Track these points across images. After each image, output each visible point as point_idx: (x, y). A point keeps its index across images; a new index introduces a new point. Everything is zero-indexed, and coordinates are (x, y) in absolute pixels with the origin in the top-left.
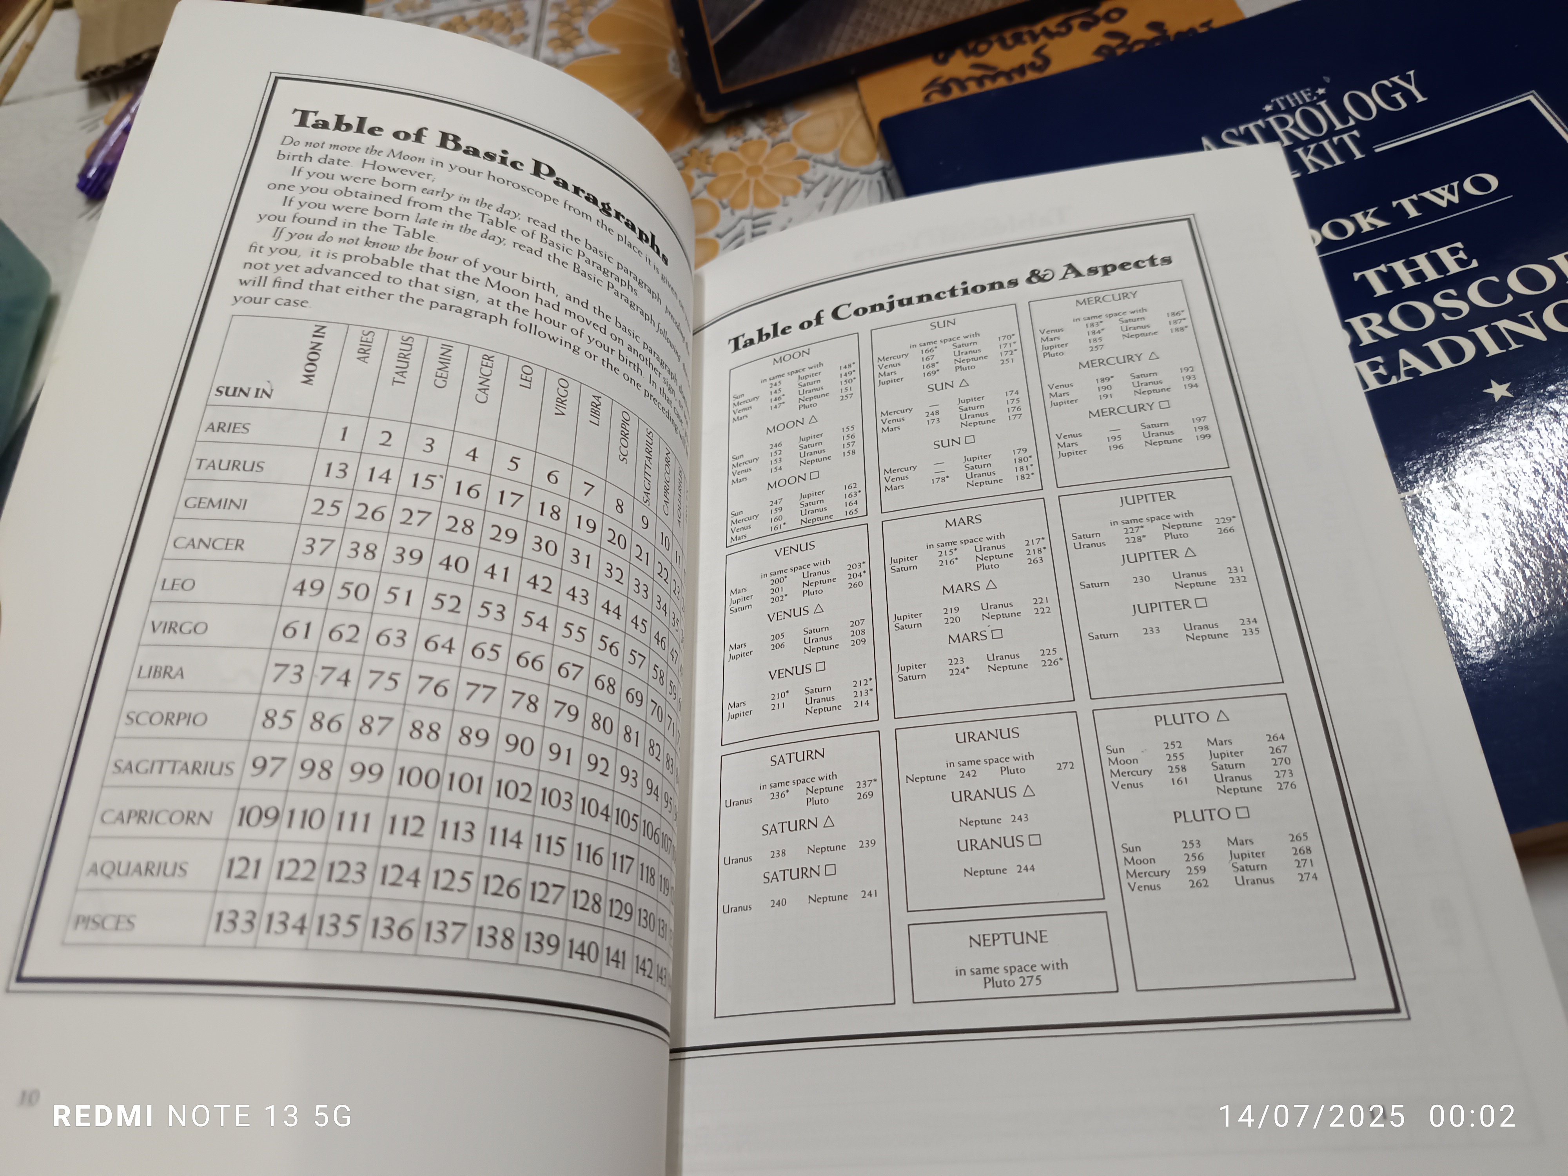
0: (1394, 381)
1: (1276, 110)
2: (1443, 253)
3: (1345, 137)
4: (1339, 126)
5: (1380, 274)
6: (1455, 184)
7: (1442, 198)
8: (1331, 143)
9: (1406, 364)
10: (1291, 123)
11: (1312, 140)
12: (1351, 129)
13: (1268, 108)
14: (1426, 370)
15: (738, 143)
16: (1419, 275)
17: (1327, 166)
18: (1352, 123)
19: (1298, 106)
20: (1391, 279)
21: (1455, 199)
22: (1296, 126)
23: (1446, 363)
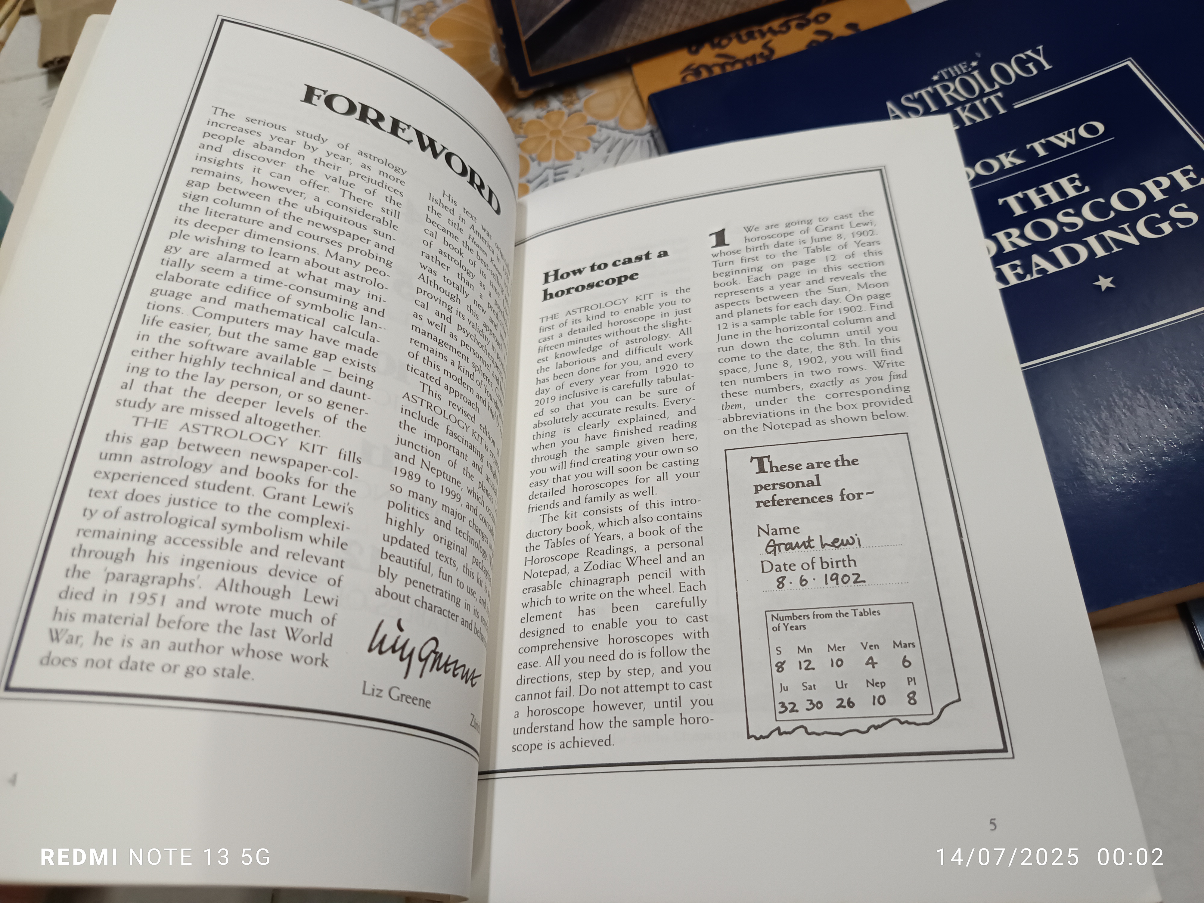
0: (1028, 278)
1: (942, 79)
2: (1064, 182)
3: (992, 98)
4: (987, 90)
5: (1018, 199)
6: (1073, 130)
7: (1063, 140)
8: (982, 102)
9: (1037, 265)
10: (952, 88)
11: (968, 100)
12: (997, 91)
13: (935, 78)
14: (1052, 269)
15: (543, 113)
16: (1047, 199)
17: (978, 120)
18: (997, 87)
19: (957, 76)
20: (1026, 202)
21: (1073, 141)
22: (956, 91)
23: (1066, 263)
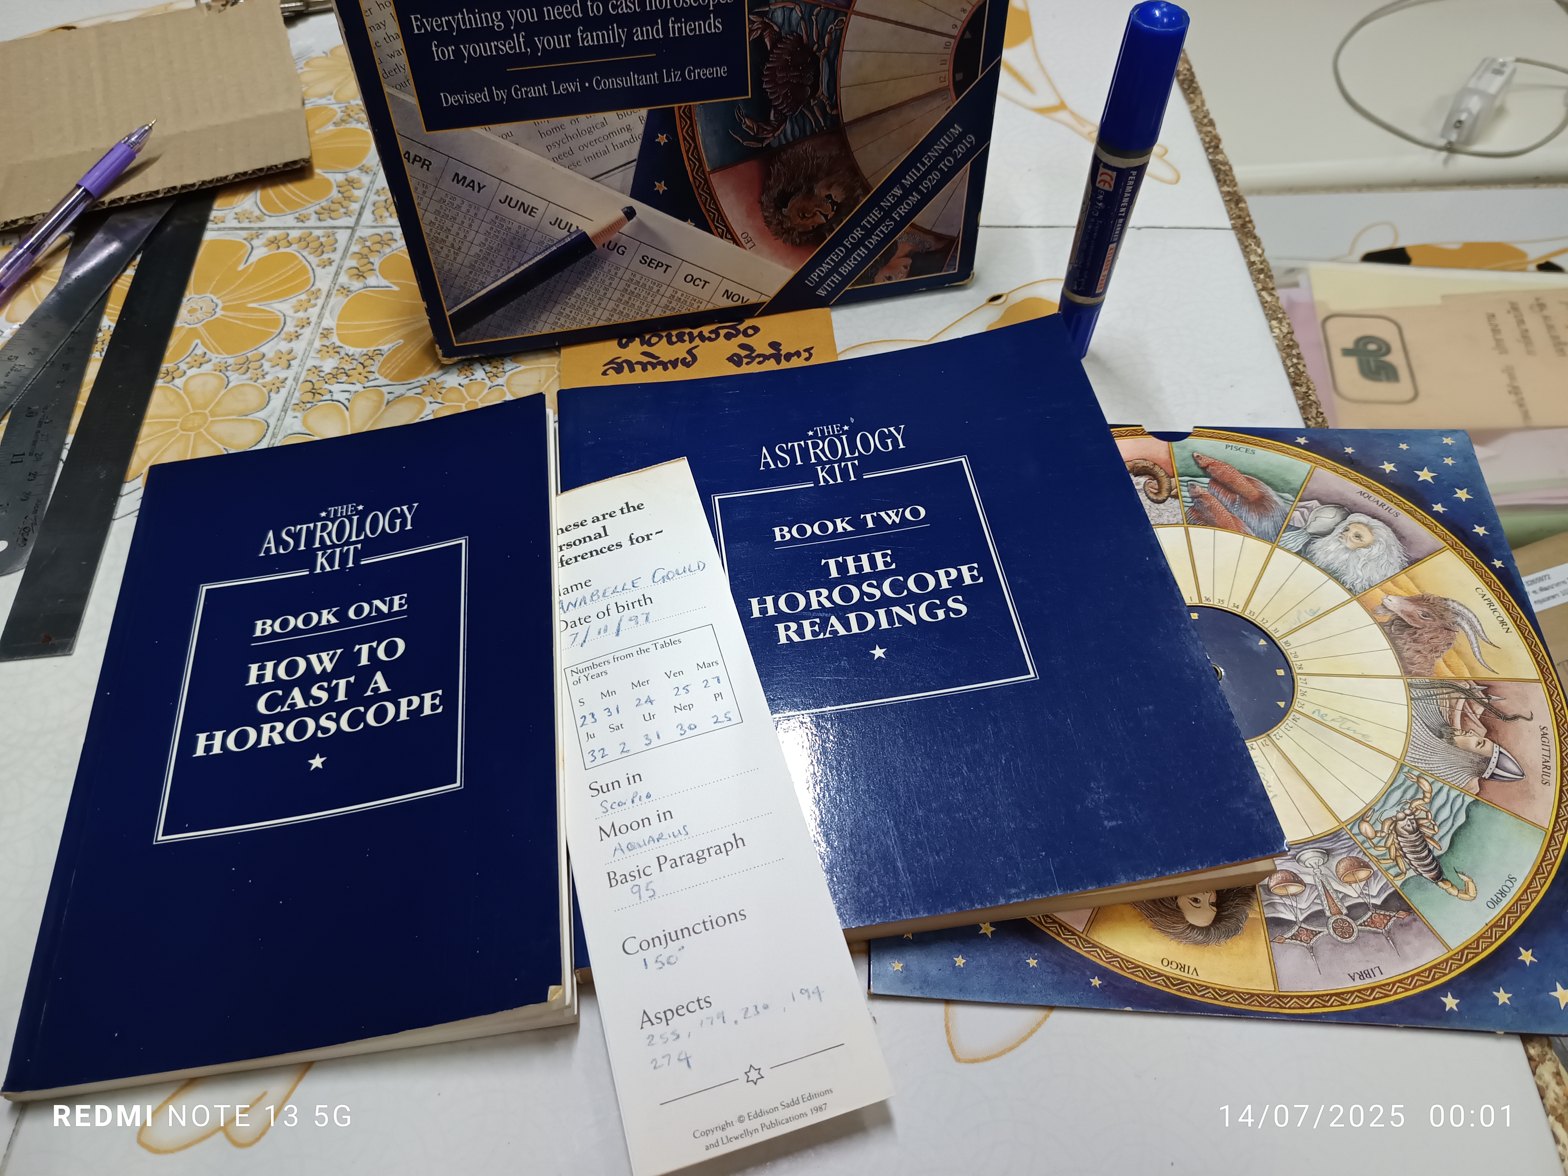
0: (821, 636)
1: (815, 436)
2: (878, 555)
3: (849, 463)
4: (848, 455)
5: (837, 562)
6: (901, 510)
7: (890, 517)
8: (839, 466)
9: (832, 626)
10: (821, 447)
11: (830, 462)
12: (855, 459)
13: (811, 433)
14: (842, 632)
15: (465, 382)
16: (859, 568)
17: (832, 482)
18: (857, 454)
19: (829, 435)
20: (842, 568)
21: (897, 520)
22: (823, 451)
23: (855, 629)
